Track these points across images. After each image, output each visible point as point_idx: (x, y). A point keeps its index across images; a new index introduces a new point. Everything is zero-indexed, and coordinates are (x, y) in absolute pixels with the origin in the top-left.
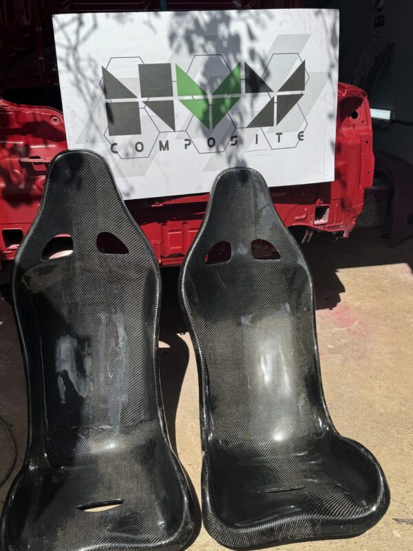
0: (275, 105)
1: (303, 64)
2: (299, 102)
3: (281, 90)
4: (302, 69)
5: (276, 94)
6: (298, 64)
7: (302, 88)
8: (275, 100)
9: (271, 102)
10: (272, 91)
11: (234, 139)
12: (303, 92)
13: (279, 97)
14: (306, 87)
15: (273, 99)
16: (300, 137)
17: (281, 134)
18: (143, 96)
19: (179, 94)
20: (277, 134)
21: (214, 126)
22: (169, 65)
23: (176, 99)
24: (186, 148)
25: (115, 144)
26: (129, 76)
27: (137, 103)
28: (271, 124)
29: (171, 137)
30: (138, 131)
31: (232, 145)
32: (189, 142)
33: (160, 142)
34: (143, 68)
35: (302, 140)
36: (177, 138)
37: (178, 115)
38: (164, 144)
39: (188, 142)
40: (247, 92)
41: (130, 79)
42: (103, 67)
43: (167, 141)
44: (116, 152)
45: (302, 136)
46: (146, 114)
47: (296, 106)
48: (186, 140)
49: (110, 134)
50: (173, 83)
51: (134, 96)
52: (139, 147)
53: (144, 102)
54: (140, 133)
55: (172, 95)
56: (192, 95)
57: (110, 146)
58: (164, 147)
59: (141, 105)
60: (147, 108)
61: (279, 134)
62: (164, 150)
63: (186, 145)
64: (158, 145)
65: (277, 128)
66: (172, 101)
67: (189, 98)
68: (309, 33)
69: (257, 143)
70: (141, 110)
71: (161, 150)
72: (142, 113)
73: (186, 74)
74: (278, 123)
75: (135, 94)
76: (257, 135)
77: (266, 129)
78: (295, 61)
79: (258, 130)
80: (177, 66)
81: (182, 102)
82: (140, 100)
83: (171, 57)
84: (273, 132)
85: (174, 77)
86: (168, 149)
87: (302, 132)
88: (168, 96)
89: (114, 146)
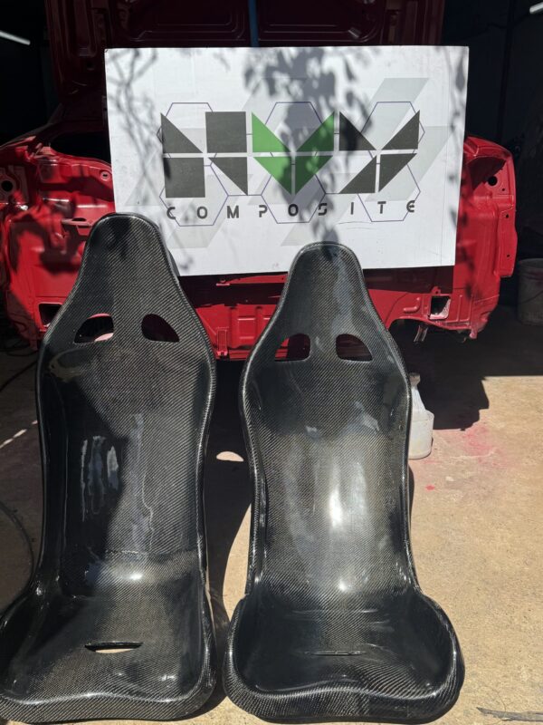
0: (378, 167)
1: (417, 115)
2: (409, 163)
3: (387, 147)
4: (415, 122)
5: (379, 153)
6: (410, 116)
7: (415, 146)
8: (378, 160)
9: (373, 163)
10: (374, 149)
11: (323, 208)
12: (416, 151)
13: (382, 156)
14: (419, 145)
15: (375, 159)
16: (410, 207)
17: (384, 202)
18: (209, 151)
19: (254, 151)
20: (379, 203)
21: (297, 190)
22: (243, 115)
23: (250, 156)
24: (260, 216)
25: (174, 208)
26: (193, 126)
27: (202, 159)
28: (372, 190)
29: (242, 201)
30: (202, 194)
31: (320, 214)
32: (265, 209)
33: (229, 208)
34: (211, 117)
35: (413, 211)
36: (250, 203)
37: (252, 175)
38: (233, 210)
39: (263, 209)
40: (340, 149)
41: (195, 129)
42: (162, 115)
43: (237, 207)
44: (174, 218)
45: (413, 206)
46: (212, 174)
47: (405, 169)
48: (261, 206)
49: (167, 196)
50: (248, 136)
51: (198, 151)
52: (201, 213)
53: (210, 158)
54: (204, 196)
55: (245, 151)
56: (270, 151)
57: (166, 210)
58: (233, 213)
59: (207, 162)
60: (213, 165)
61: (382, 203)
62: (233, 217)
63: (261, 213)
64: (225, 211)
65: (378, 195)
66: (245, 159)
67: (267, 155)
68: (425, 76)
69: (352, 213)
70: (206, 168)
71: (229, 217)
72: (208, 172)
73: (264, 126)
74: (381, 188)
75: (200, 148)
76: (352, 204)
77: (364, 196)
78: (407, 111)
79: (354, 197)
80: (253, 116)
81: (258, 159)
82: (206, 156)
83: (247, 105)
84: (373, 200)
85: (249, 129)
86: (238, 217)
87: (413, 202)
88: (241, 151)
89: (172, 211)
